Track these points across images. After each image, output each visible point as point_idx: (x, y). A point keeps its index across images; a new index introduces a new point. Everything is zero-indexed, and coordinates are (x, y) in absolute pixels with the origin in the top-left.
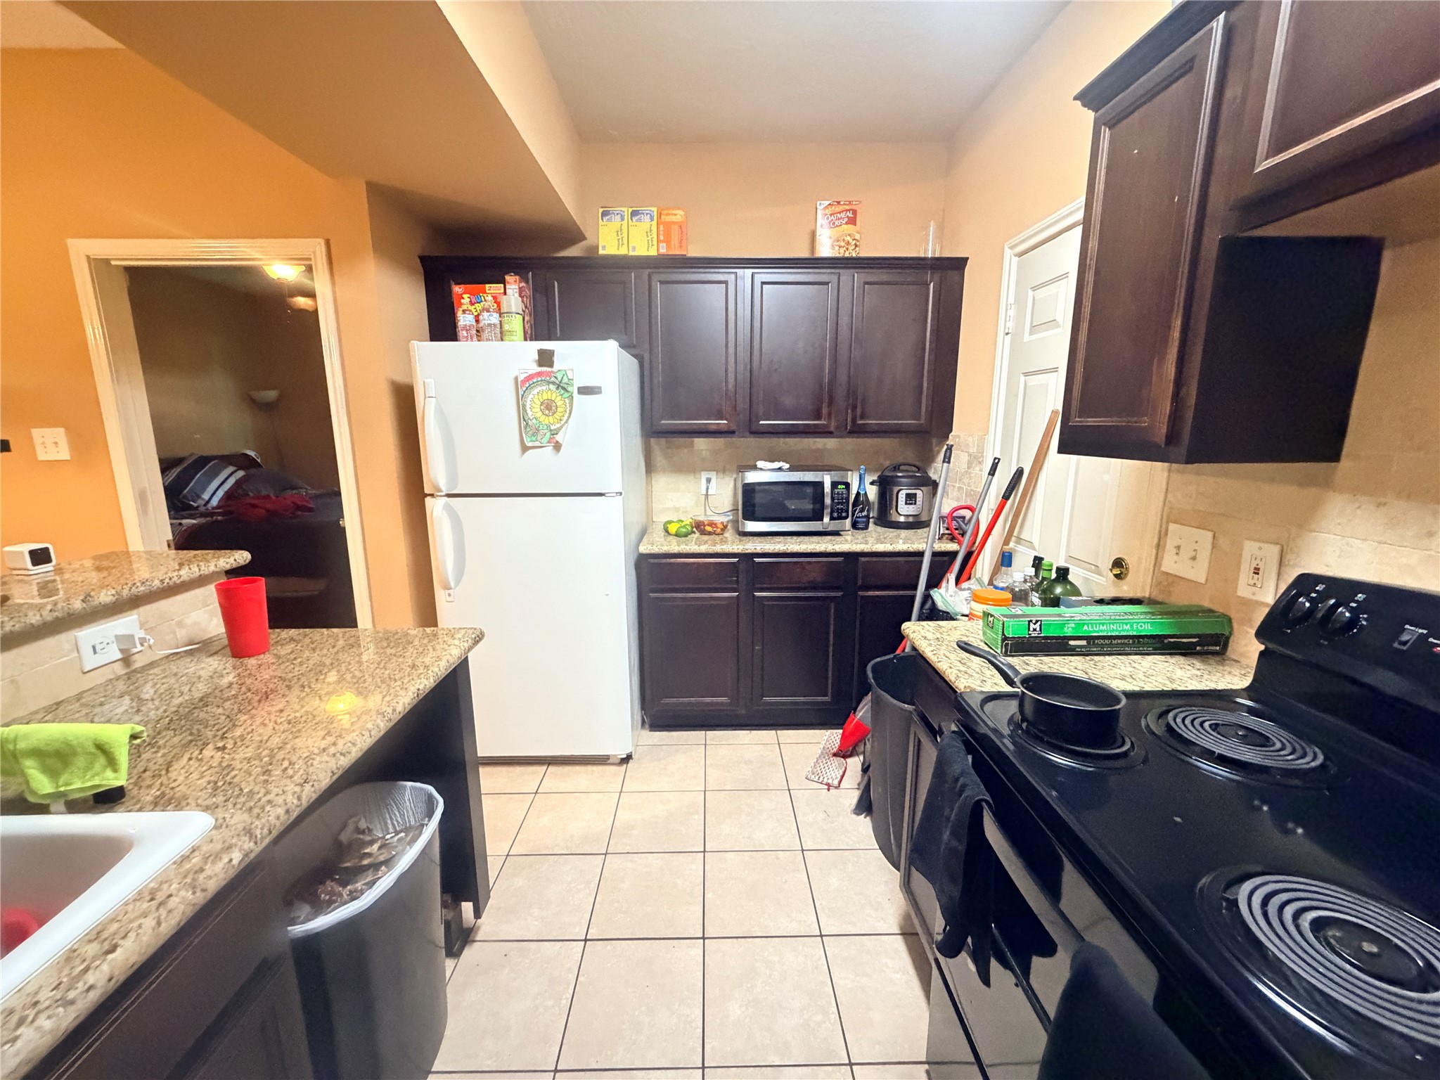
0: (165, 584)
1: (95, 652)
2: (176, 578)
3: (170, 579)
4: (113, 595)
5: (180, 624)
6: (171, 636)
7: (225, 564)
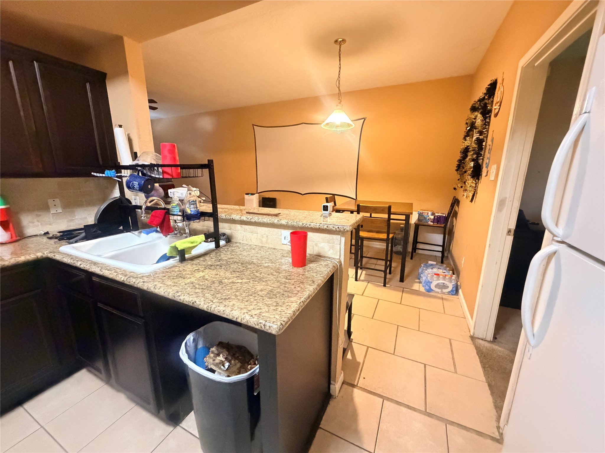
0: (304, 225)
1: (285, 239)
2: (308, 225)
3: (306, 224)
4: (286, 222)
5: (316, 245)
6: (312, 247)
7: (332, 227)
